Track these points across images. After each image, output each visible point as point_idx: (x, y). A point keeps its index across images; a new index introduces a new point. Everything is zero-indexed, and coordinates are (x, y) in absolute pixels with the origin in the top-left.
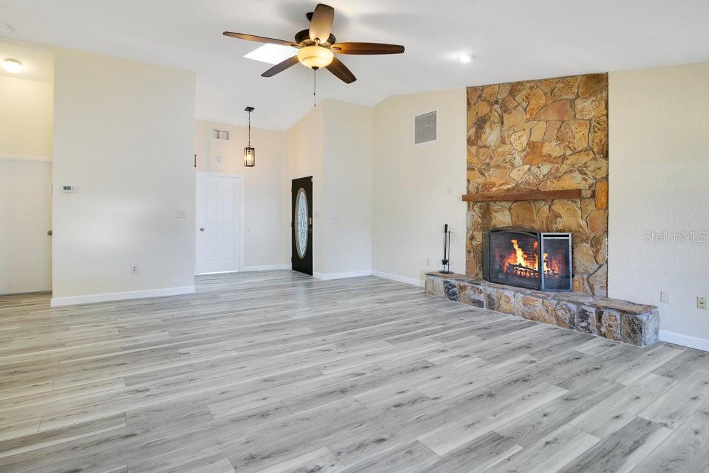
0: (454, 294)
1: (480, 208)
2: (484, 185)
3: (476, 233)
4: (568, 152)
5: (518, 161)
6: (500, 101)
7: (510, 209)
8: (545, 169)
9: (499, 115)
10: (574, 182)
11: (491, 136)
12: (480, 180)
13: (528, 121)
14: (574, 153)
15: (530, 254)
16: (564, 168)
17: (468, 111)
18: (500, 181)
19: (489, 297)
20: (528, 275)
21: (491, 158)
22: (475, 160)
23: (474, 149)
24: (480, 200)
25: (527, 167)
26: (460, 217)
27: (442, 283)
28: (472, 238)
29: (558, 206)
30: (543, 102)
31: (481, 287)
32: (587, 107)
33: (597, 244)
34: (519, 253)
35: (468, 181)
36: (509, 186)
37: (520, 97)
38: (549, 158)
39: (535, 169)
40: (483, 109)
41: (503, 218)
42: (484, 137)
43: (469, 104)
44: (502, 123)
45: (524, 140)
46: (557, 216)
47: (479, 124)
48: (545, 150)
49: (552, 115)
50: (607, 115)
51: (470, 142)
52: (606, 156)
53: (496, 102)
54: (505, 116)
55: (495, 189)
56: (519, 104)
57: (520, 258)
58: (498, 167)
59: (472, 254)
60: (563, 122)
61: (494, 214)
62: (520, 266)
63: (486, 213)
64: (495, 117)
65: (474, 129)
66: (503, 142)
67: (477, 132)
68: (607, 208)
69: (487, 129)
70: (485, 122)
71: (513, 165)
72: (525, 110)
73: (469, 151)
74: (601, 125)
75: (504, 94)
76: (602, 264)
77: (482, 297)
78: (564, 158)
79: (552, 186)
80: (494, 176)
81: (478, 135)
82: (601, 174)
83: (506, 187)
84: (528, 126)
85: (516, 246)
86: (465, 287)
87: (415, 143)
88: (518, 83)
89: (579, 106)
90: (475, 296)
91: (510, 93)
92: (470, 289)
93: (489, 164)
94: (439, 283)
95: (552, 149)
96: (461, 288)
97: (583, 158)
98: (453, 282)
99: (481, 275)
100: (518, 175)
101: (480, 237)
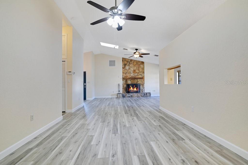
0: (124, 96)
4: (139, 72)
5: (132, 73)
7: (131, 81)
8: (136, 74)
10: (140, 76)
11: (127, 67)
12: (125, 75)
15: (133, 88)
16: (139, 74)
17: (123, 62)
18: (129, 76)
19: (131, 95)
20: (133, 91)
21: (127, 72)
22: (124, 72)
23: (124, 69)
24: (125, 79)
26: (121, 82)
29: (138, 80)
30: (136, 64)
32: (142, 66)
33: (143, 85)
34: (132, 88)
35: (123, 75)
37: (132, 62)
38: (137, 73)
39: (134, 74)
40: (126, 63)
41: (129, 82)
42: (126, 67)
43: (123, 61)
44: (129, 66)
45: (133, 69)
46: (138, 81)
47: (125, 65)
48: (136, 71)
49: (137, 66)
51: (123, 68)
52: (144, 73)
53: (128, 62)
57: (132, 89)
58: (128, 73)
60: (139, 67)
63: (126, 81)
64: (128, 64)
65: (124, 66)
66: (129, 69)
68: (144, 80)
69: (126, 66)
70: (126, 65)
71: (131, 73)
72: (133, 64)
73: (123, 70)
74: (143, 69)
75: (129, 61)
76: (144, 88)
78: (139, 73)
79: (137, 77)
80: (128, 75)
81: (125, 67)
82: (143, 76)
83: (130, 77)
84: (134, 67)
85: (131, 87)
86: (127, 95)
87: (110, 66)
88: (132, 60)
89: (141, 66)
90: (129, 96)
91: (131, 61)
92: (128, 95)
93: (127, 73)
94: (121, 95)
95: (137, 71)
96: (126, 95)
97: (141, 73)
98: (124, 94)
99: (126, 93)
100: (132, 75)
101: (125, 86)
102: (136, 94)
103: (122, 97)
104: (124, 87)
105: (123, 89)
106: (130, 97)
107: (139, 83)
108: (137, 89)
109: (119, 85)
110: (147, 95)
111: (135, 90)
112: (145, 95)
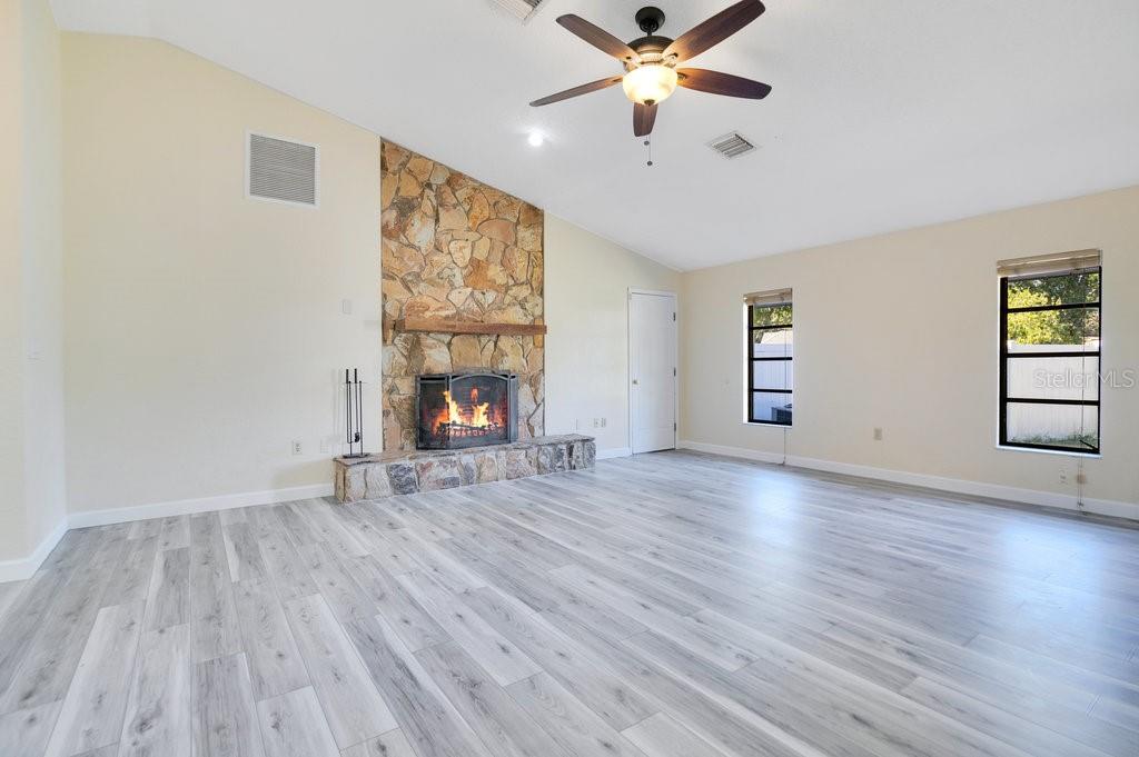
0: (411, 482)
1: (405, 341)
2: (411, 307)
3: (397, 381)
4: (511, 282)
5: (458, 280)
6: (434, 187)
7: (449, 345)
8: (491, 296)
9: (434, 207)
10: (515, 316)
11: (421, 232)
12: (404, 296)
13: (469, 229)
14: (516, 284)
15: (468, 408)
16: (508, 299)
17: (382, 178)
18: (435, 304)
21: (422, 269)
22: (396, 264)
23: (393, 245)
24: (402, 329)
25: (470, 289)
26: (372, 358)
27: (384, 472)
28: (391, 391)
29: (506, 343)
30: (486, 213)
32: (525, 234)
33: (534, 382)
34: (453, 407)
35: (385, 296)
36: (447, 313)
37: (462, 194)
38: (493, 285)
39: (478, 295)
40: (411, 189)
41: (438, 359)
42: (411, 231)
43: (383, 167)
44: (437, 221)
45: (467, 253)
46: (503, 354)
47: (404, 208)
48: (489, 274)
49: (494, 231)
50: (542, 252)
51: (386, 232)
52: (542, 294)
53: (429, 185)
54: (442, 212)
55: (428, 314)
56: (459, 204)
57: (453, 412)
58: (431, 282)
59: (392, 416)
60: (507, 246)
61: (427, 352)
62: (454, 424)
63: (414, 349)
64: (427, 205)
65: (394, 214)
66: (438, 248)
67: (398, 220)
68: (543, 346)
69: (416, 219)
70: (412, 208)
71: (452, 286)
72: (468, 213)
73: (385, 248)
74: (537, 259)
75: (439, 179)
76: (539, 403)
78: (508, 288)
79: (498, 318)
80: (425, 294)
81: (401, 226)
82: (538, 312)
83: (444, 313)
84: (473, 236)
85: (449, 399)
86: (430, 464)
87: (252, 193)
88: (460, 175)
89: (520, 235)
90: (446, 474)
91: (449, 182)
92: (437, 465)
93: (418, 275)
94: (379, 473)
95: (496, 273)
96: (424, 468)
97: (524, 292)
98: (407, 463)
99: (409, 446)
100: (460, 297)
101: (406, 388)
102: (503, 453)
103: (388, 491)
104: (396, 397)
105: (385, 414)
106: (454, 482)
107: (507, 364)
108: (489, 414)
109: (352, 380)
110: (570, 454)
111: (480, 420)
112: (559, 456)
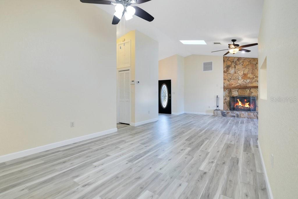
0: (225, 115)
1: (228, 91)
2: (229, 85)
5: (240, 78)
6: (234, 62)
7: (238, 91)
8: (248, 81)
11: (232, 71)
12: (228, 83)
13: (243, 68)
14: (256, 77)
15: (243, 103)
17: (224, 63)
18: (235, 83)
19: (237, 114)
20: (243, 108)
21: (232, 77)
22: (226, 77)
23: (226, 74)
24: (228, 89)
25: (243, 80)
26: (221, 93)
27: (220, 112)
28: (225, 99)
29: (252, 90)
30: (247, 63)
31: (234, 112)
35: (224, 83)
36: (237, 85)
37: (241, 61)
38: (249, 78)
39: (245, 81)
40: (229, 63)
41: (235, 93)
42: (229, 71)
43: (224, 61)
44: (235, 68)
45: (242, 73)
46: (252, 92)
47: (228, 67)
48: (248, 76)
49: (250, 67)
51: (224, 72)
53: (233, 62)
54: (236, 66)
55: (233, 85)
56: (240, 63)
57: (240, 104)
58: (234, 79)
59: (225, 104)
60: (253, 69)
61: (233, 92)
62: (240, 106)
63: (230, 92)
64: (233, 65)
66: (235, 73)
67: (227, 69)
69: (230, 69)
70: (230, 67)
72: (242, 65)
73: (224, 75)
75: (236, 60)
77: (235, 115)
79: (250, 85)
80: (232, 82)
85: (239, 101)
87: (204, 70)
88: (240, 58)
90: (233, 115)
91: (238, 60)
93: (231, 79)
95: (250, 75)
96: (228, 113)
98: (224, 111)
99: (229, 109)
100: (241, 82)
101: (228, 99)
102: (247, 113)
103: (221, 115)
104: (226, 101)
105: (224, 103)
106: (234, 117)
108: (249, 105)
109: (217, 97)
111: (247, 106)
